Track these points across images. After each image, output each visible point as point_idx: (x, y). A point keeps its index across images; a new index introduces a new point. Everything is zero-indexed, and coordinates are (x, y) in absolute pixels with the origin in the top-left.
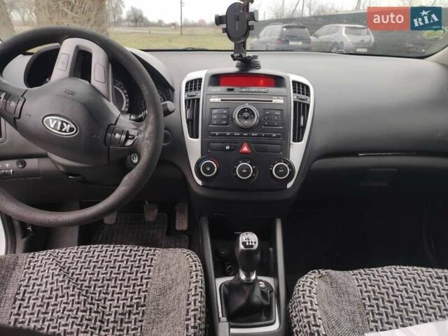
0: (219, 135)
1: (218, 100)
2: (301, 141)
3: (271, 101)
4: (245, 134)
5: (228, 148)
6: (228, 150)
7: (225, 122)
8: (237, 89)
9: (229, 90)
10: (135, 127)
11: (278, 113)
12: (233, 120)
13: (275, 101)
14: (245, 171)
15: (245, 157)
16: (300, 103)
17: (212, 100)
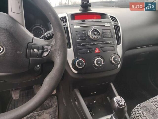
0: (83, 45)
1: (78, 27)
2: (120, 44)
3: (104, 25)
4: (96, 43)
5: (88, 51)
6: (89, 53)
7: (84, 38)
8: (86, 20)
9: (82, 21)
10: (47, 43)
11: (109, 31)
12: (89, 36)
13: (106, 25)
14: (99, 62)
15: (98, 55)
16: (116, 26)
17: (75, 27)
